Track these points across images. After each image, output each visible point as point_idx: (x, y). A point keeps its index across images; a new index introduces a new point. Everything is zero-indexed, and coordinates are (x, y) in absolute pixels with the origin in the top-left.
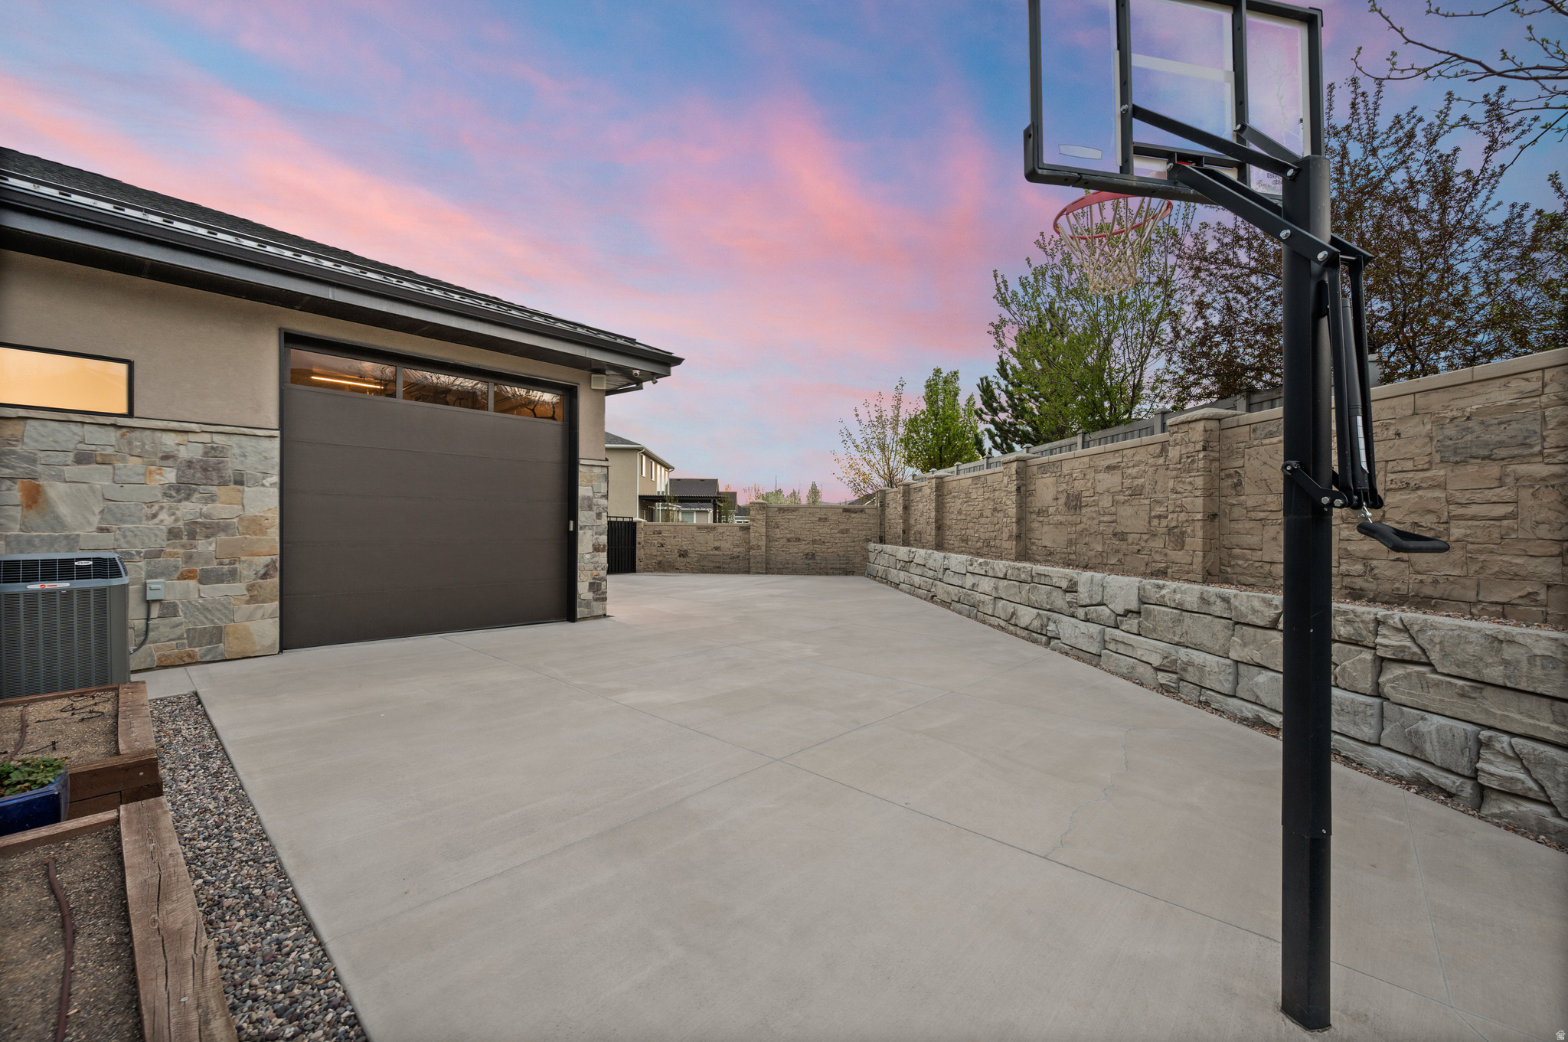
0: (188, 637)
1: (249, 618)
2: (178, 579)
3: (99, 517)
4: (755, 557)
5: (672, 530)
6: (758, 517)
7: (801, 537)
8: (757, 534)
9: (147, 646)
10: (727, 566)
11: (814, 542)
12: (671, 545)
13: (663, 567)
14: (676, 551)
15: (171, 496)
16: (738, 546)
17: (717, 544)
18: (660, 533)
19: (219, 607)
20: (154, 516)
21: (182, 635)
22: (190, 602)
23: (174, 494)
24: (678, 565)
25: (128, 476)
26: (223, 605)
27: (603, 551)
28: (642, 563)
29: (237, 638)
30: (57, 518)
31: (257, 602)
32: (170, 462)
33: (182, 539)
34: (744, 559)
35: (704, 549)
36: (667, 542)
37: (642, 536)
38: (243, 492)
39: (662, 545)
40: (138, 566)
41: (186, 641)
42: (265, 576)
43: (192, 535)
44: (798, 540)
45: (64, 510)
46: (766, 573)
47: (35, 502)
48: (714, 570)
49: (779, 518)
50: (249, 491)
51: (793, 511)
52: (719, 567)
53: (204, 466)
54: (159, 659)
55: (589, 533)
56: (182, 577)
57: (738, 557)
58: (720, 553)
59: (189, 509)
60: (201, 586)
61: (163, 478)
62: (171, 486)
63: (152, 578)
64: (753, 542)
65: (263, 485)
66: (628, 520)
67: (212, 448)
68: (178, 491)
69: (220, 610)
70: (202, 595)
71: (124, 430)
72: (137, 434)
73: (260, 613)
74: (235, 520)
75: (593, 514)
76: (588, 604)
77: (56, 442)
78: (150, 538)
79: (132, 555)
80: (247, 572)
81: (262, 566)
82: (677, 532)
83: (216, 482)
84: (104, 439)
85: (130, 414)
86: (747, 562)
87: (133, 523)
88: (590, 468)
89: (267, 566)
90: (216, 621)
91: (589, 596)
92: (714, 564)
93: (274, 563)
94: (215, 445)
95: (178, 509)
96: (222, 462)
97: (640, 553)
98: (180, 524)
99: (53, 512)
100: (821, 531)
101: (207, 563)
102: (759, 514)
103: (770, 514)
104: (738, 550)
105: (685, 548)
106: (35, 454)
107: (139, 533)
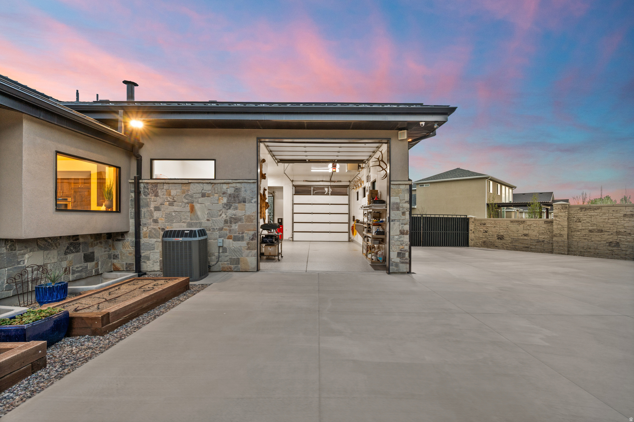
0: (230, 261)
1: (247, 256)
2: (227, 239)
3: (207, 216)
4: (558, 242)
5: (493, 222)
6: (560, 214)
7: (603, 229)
8: (559, 226)
9: (219, 263)
10: (534, 247)
11: (618, 233)
12: (492, 232)
13: (487, 244)
14: (496, 235)
15: (225, 208)
16: (543, 234)
17: (526, 232)
18: (484, 224)
19: (238, 250)
20: (221, 215)
21: (228, 260)
22: (230, 248)
23: (226, 207)
24: (496, 244)
25: (214, 201)
26: (240, 250)
27: (406, 234)
28: (472, 242)
29: (244, 263)
30: (197, 216)
31: (250, 250)
32: (225, 195)
33: (228, 224)
34: (548, 243)
35: (516, 235)
36: (489, 230)
37: (473, 226)
38: (245, 205)
39: (486, 232)
40: (216, 233)
41: (229, 262)
42: (252, 239)
43: (231, 223)
44: (601, 231)
45: (199, 213)
46: (568, 254)
47: (193, 211)
48: (524, 249)
49: (581, 215)
50: (247, 205)
51: (595, 209)
52: (527, 247)
53: (234, 196)
54: (222, 268)
55: (397, 223)
56: (228, 238)
57: (543, 241)
58: (528, 238)
59: (231, 212)
60: (233, 242)
61: (223, 201)
62: (225, 204)
63: (220, 238)
64: (556, 232)
65: (252, 203)
66: (464, 217)
67: (236, 189)
68: (227, 206)
69: (239, 252)
70: (234, 245)
71: (213, 184)
72: (216, 185)
73: (251, 254)
74: (243, 217)
76: (397, 265)
77: (197, 190)
78: (219, 223)
79: (215, 229)
80: (246, 237)
81: (251, 235)
82: (496, 224)
83: (237, 202)
84: (208, 188)
85: (215, 179)
86: (550, 245)
87: (215, 218)
88: (397, 186)
89: (253, 235)
90: (238, 256)
92: (524, 245)
93: (255, 234)
94: (237, 188)
95: (227, 212)
96: (239, 194)
97: (471, 236)
98: (228, 218)
99: (196, 214)
100: (626, 225)
101: (235, 233)
102: (561, 212)
103: (572, 212)
104: (543, 236)
105: (502, 234)
106: (193, 195)
107: (217, 221)
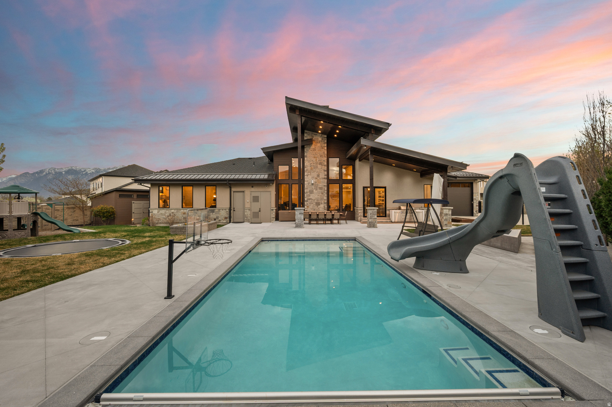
55: (475, 203)
75: (476, 201)
76: (475, 214)
91: (476, 213)
